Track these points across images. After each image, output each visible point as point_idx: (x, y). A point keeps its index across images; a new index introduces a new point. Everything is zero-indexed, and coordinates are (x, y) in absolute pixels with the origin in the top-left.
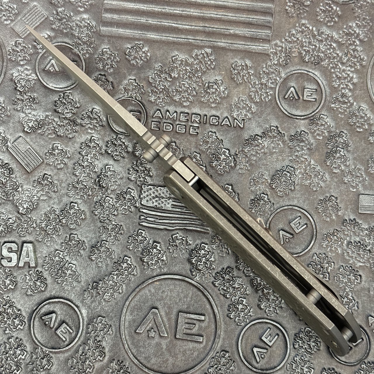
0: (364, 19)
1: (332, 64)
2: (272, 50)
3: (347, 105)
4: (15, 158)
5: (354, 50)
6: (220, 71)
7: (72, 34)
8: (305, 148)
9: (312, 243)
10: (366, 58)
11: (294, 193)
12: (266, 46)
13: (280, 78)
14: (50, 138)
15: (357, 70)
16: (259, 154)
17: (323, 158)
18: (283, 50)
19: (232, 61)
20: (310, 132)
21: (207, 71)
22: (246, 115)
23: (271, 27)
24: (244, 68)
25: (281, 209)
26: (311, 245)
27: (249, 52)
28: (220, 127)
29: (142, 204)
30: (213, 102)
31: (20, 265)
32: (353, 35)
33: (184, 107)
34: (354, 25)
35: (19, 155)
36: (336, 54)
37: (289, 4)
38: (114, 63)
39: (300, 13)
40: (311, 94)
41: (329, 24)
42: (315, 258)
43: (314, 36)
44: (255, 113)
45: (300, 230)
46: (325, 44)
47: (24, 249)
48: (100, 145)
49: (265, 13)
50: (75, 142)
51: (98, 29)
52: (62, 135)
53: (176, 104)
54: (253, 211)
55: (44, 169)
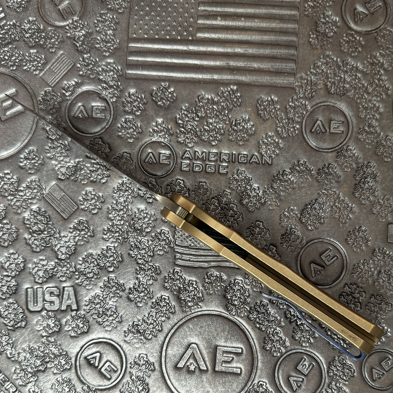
0: (388, 48)
1: (358, 95)
2: (297, 84)
3: (374, 136)
4: (51, 205)
5: (379, 80)
6: (246, 108)
7: (99, 79)
8: (333, 181)
9: (343, 274)
10: (391, 87)
11: (324, 225)
12: (292, 79)
13: (307, 111)
14: (84, 184)
15: (383, 99)
16: (288, 189)
17: (352, 190)
18: (309, 83)
19: (258, 97)
20: (338, 164)
21: (234, 109)
22: (274, 151)
23: (295, 60)
24: (270, 103)
25: (311, 242)
26: (342, 276)
27: (274, 87)
28: (248, 165)
29: (176, 244)
30: (241, 140)
31: (62, 309)
32: (377, 64)
33: (213, 146)
34: (378, 55)
35: (55, 202)
36: (361, 84)
37: (312, 36)
38: (141, 105)
39: (324, 44)
40: (338, 126)
41: (353, 55)
42: (347, 289)
43: (339, 67)
44: (282, 148)
45: (330, 262)
46: (350, 75)
47: (65, 293)
48: (132, 188)
49: (288, 45)
50: (108, 187)
51: (124, 72)
52: (95, 180)
53: (204, 143)
54: (284, 246)
55: (79, 215)
